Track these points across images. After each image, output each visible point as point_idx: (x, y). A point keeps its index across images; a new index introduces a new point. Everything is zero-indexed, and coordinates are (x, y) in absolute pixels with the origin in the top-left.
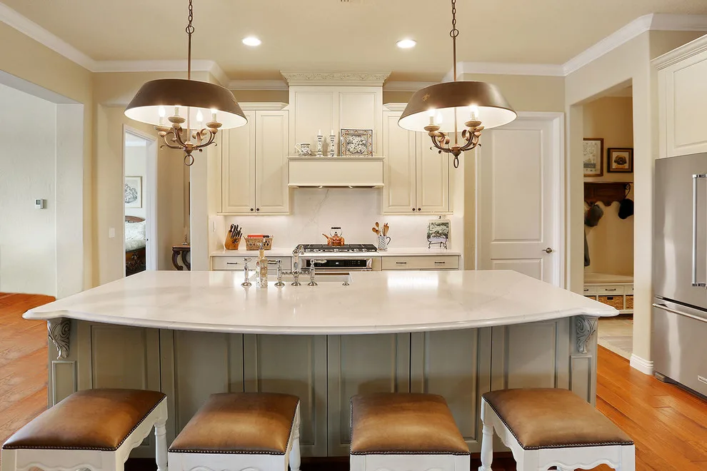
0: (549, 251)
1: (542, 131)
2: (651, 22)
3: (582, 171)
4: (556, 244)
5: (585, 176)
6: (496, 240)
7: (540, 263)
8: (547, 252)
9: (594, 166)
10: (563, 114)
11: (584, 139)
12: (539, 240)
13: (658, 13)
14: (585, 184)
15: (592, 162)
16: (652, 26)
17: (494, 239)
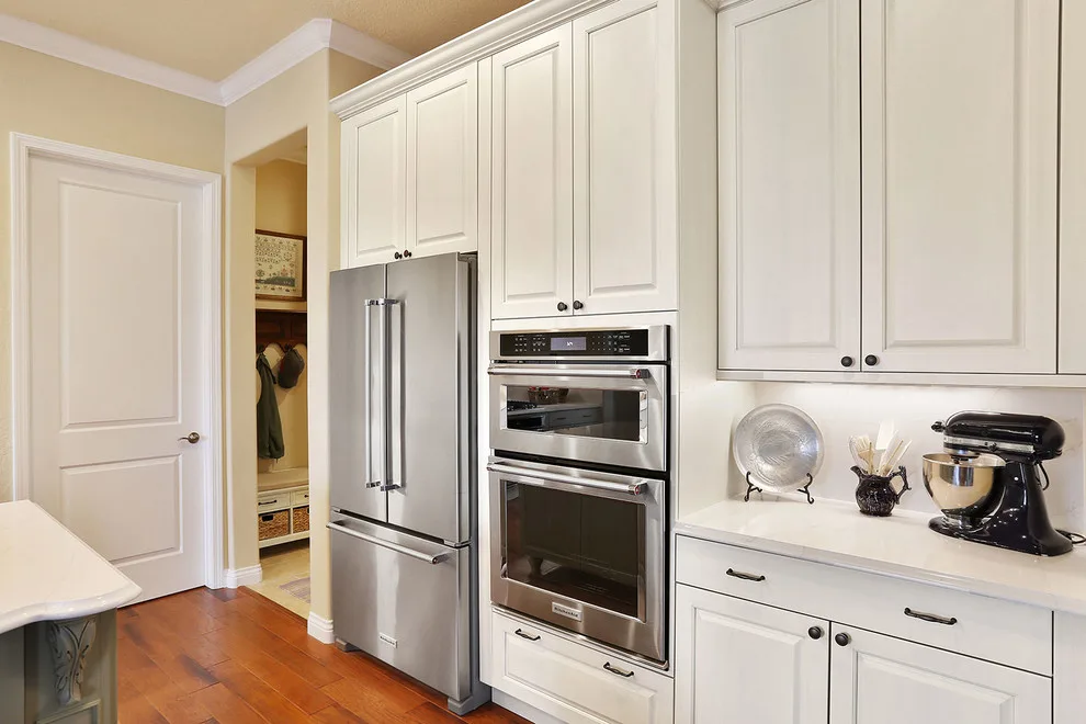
0: (194, 439)
1: (179, 205)
2: (329, 34)
3: (251, 290)
4: (207, 427)
5: (258, 297)
6: (71, 425)
7: (176, 464)
8: (192, 441)
9: (291, 282)
10: (220, 176)
11: (258, 232)
12: (175, 418)
13: (339, 22)
14: (259, 312)
15: (289, 276)
16: (332, 41)
17: (67, 421)
